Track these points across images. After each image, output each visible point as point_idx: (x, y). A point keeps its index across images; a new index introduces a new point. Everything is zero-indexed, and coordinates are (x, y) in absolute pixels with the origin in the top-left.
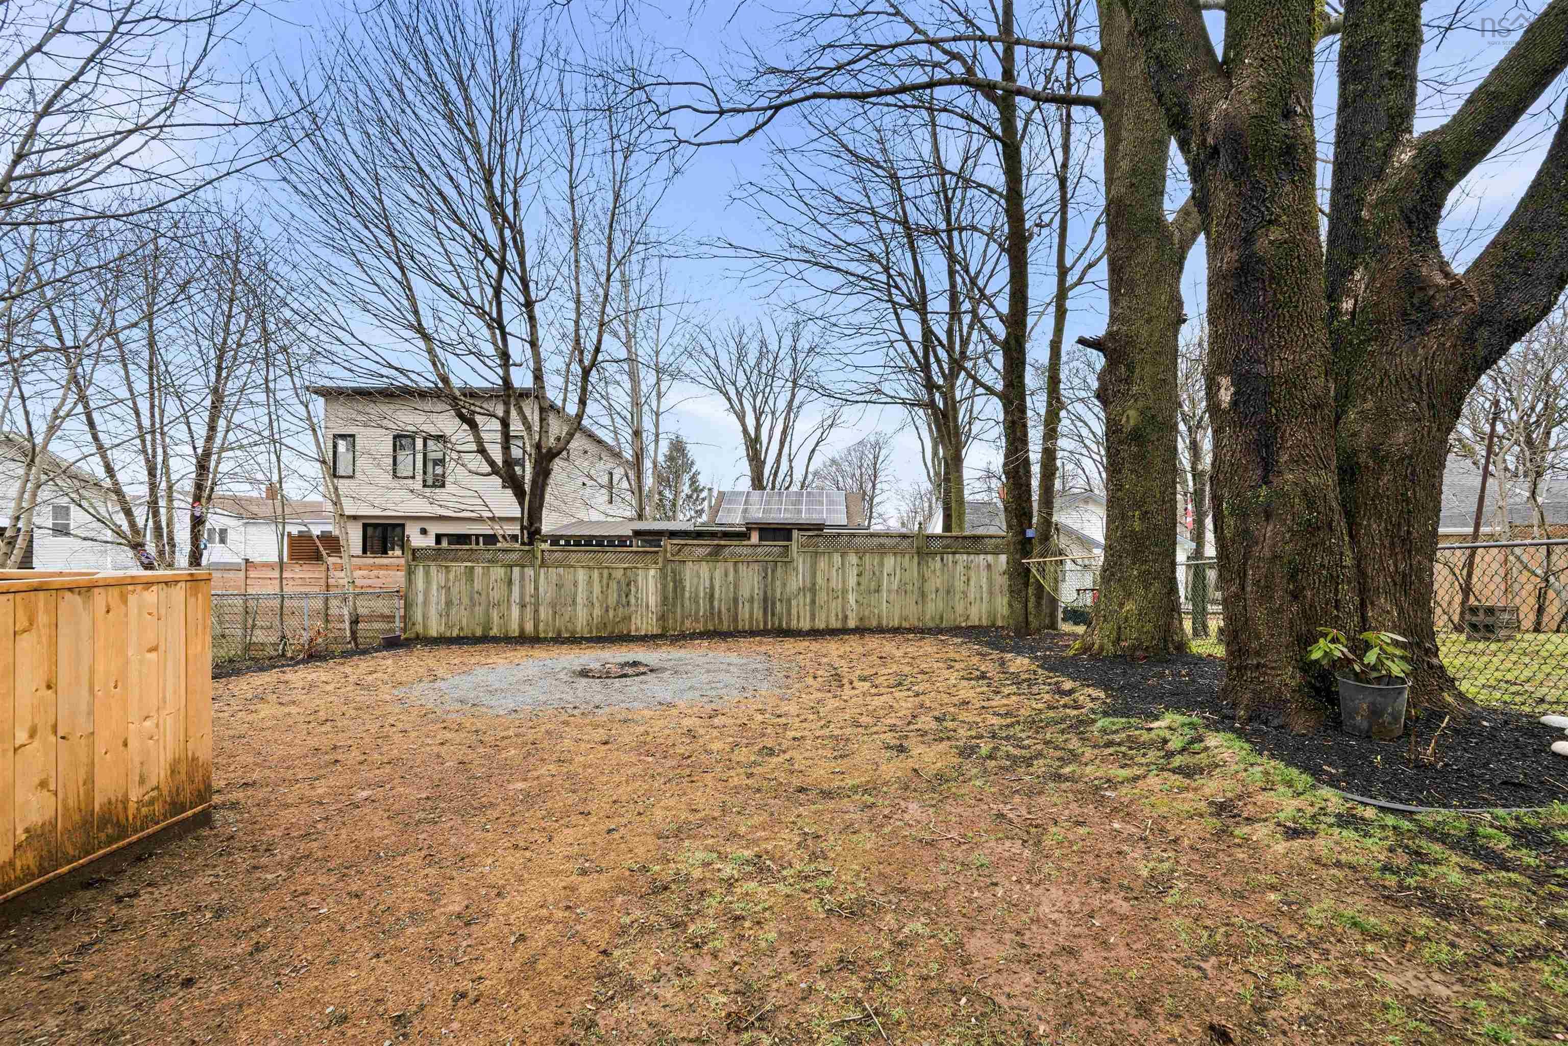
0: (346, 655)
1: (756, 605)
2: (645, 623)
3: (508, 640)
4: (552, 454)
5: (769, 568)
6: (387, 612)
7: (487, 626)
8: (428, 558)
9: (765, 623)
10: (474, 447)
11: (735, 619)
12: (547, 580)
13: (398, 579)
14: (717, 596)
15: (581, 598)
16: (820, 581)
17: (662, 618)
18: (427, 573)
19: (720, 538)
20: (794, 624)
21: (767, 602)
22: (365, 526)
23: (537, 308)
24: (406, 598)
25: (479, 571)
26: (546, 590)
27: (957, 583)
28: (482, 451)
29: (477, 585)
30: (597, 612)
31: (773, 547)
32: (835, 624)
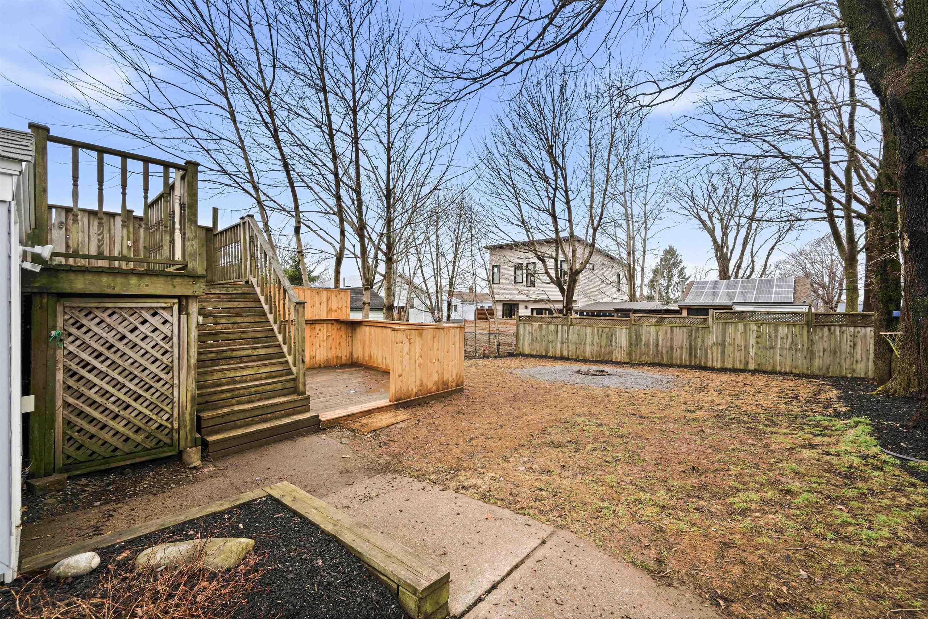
0: (496, 357)
1: (684, 351)
2: (620, 355)
3: (555, 358)
4: (578, 272)
5: (692, 331)
6: (509, 342)
7: (547, 351)
8: (525, 320)
9: (691, 362)
10: (543, 271)
11: (672, 358)
12: (573, 333)
13: (513, 329)
14: (660, 343)
15: (588, 341)
16: (728, 339)
17: (629, 354)
18: (524, 327)
19: (664, 314)
20: (709, 364)
21: (692, 350)
22: (504, 305)
23: (572, 204)
24: (516, 337)
25: (544, 326)
26: (573, 338)
27: (843, 347)
28: (547, 273)
29: (544, 333)
30: (596, 348)
31: (697, 319)
32: (738, 366)
